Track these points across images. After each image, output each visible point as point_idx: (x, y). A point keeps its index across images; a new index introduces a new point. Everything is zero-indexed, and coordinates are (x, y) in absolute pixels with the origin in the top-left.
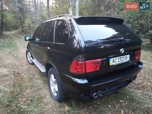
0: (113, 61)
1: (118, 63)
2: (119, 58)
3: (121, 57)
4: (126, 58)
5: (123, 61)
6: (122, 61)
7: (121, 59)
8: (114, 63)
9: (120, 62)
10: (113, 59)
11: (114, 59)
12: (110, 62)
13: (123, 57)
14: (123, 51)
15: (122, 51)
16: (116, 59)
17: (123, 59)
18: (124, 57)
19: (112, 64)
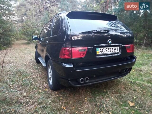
0: (101, 51)
1: (105, 53)
2: (106, 49)
3: (109, 48)
4: (115, 49)
5: (112, 52)
6: (110, 52)
7: (110, 50)
8: (101, 52)
9: (108, 52)
10: (100, 49)
11: (102, 49)
12: (97, 52)
13: (111, 48)
14: (111, 42)
15: (109, 42)
16: (103, 49)
17: (112, 50)
18: (113, 48)
19: (99, 53)
